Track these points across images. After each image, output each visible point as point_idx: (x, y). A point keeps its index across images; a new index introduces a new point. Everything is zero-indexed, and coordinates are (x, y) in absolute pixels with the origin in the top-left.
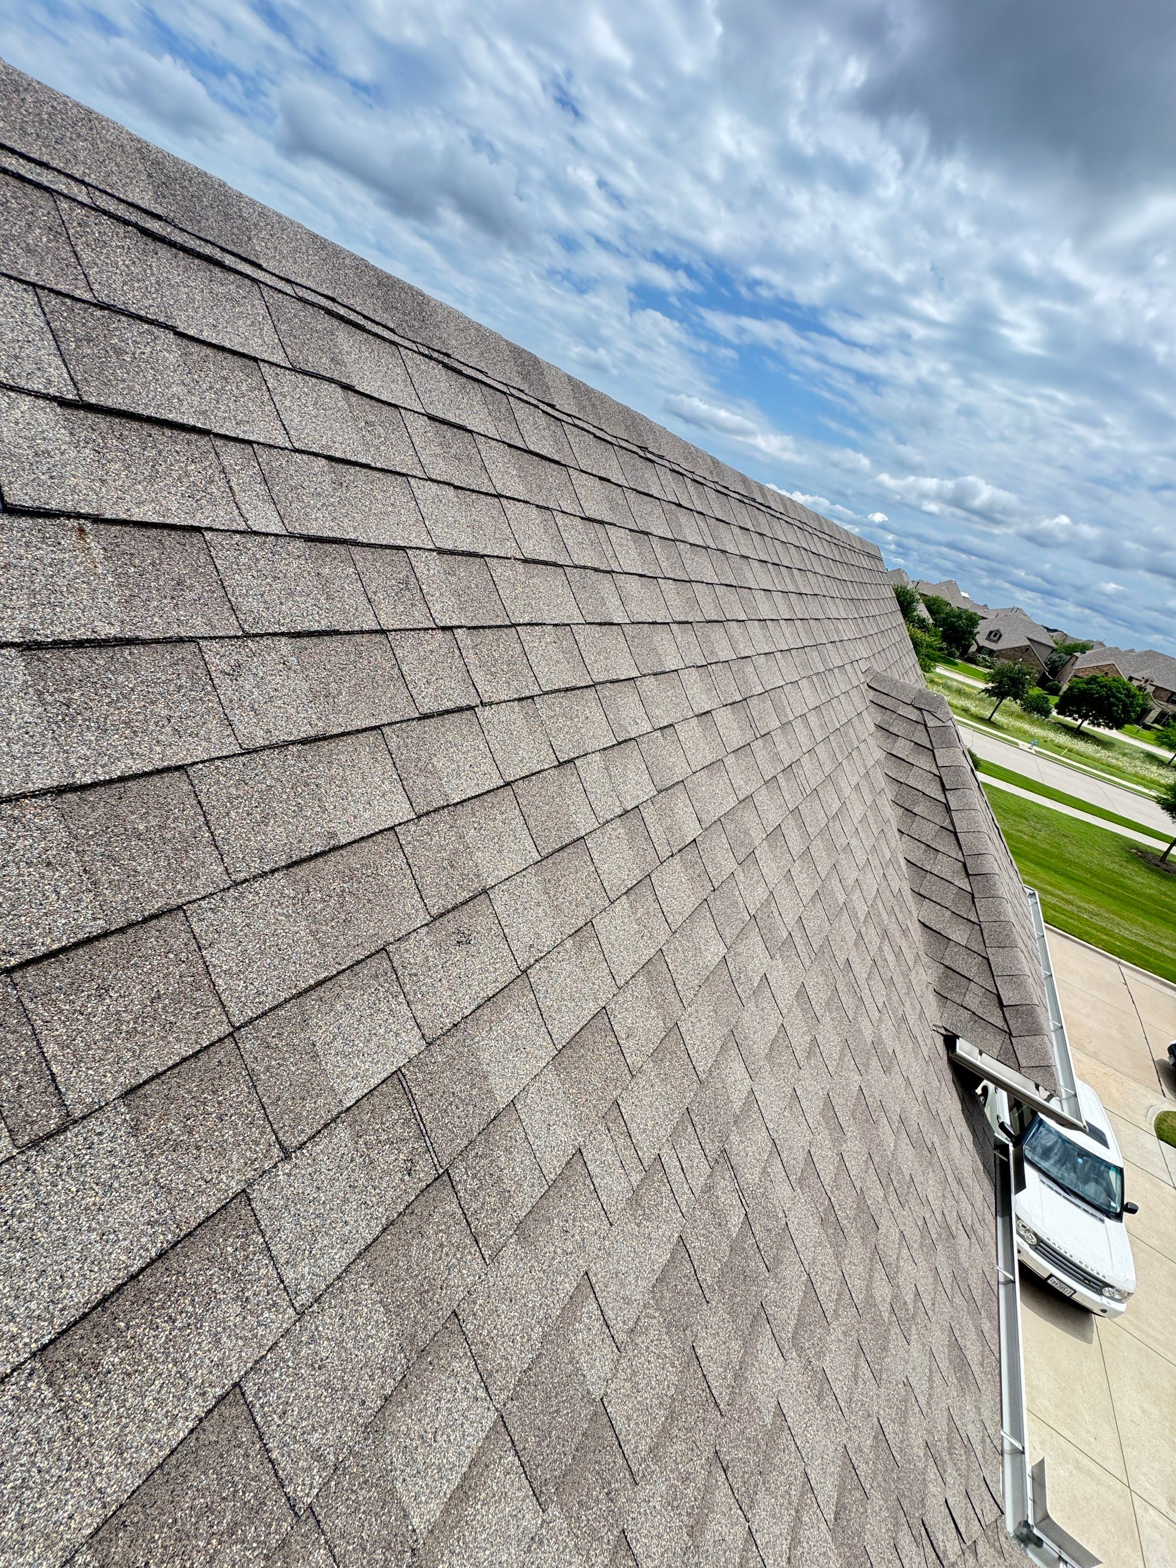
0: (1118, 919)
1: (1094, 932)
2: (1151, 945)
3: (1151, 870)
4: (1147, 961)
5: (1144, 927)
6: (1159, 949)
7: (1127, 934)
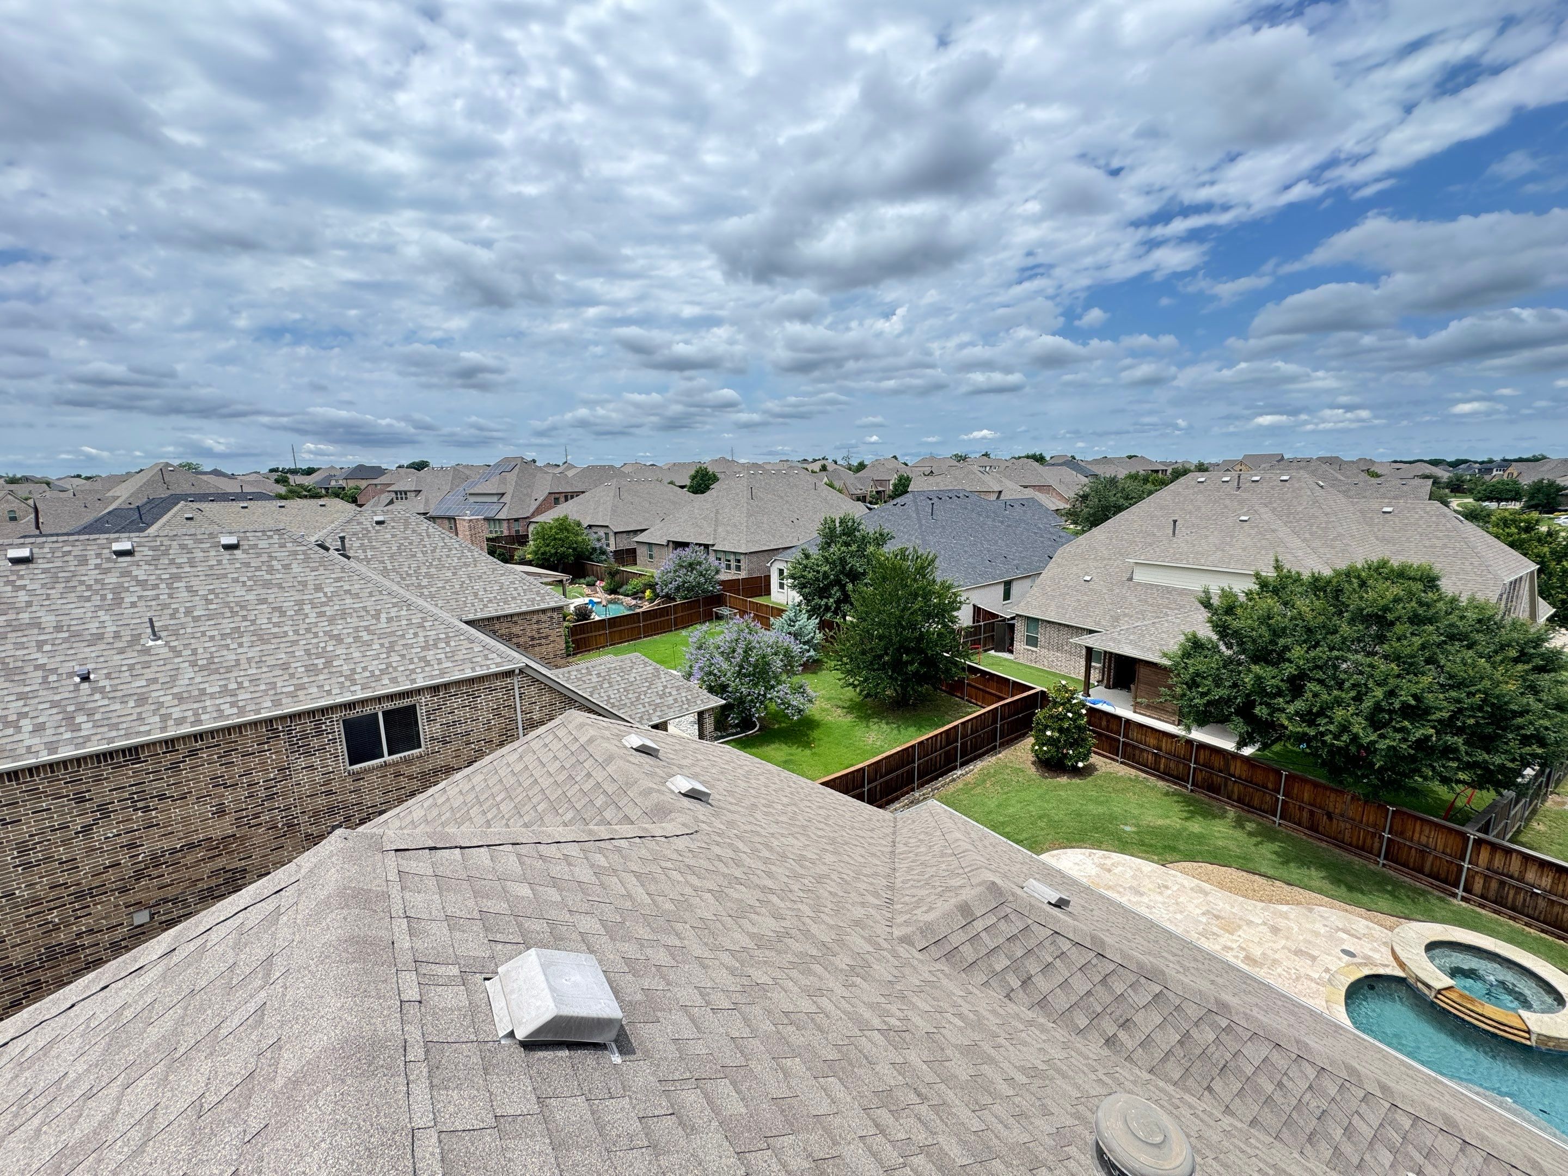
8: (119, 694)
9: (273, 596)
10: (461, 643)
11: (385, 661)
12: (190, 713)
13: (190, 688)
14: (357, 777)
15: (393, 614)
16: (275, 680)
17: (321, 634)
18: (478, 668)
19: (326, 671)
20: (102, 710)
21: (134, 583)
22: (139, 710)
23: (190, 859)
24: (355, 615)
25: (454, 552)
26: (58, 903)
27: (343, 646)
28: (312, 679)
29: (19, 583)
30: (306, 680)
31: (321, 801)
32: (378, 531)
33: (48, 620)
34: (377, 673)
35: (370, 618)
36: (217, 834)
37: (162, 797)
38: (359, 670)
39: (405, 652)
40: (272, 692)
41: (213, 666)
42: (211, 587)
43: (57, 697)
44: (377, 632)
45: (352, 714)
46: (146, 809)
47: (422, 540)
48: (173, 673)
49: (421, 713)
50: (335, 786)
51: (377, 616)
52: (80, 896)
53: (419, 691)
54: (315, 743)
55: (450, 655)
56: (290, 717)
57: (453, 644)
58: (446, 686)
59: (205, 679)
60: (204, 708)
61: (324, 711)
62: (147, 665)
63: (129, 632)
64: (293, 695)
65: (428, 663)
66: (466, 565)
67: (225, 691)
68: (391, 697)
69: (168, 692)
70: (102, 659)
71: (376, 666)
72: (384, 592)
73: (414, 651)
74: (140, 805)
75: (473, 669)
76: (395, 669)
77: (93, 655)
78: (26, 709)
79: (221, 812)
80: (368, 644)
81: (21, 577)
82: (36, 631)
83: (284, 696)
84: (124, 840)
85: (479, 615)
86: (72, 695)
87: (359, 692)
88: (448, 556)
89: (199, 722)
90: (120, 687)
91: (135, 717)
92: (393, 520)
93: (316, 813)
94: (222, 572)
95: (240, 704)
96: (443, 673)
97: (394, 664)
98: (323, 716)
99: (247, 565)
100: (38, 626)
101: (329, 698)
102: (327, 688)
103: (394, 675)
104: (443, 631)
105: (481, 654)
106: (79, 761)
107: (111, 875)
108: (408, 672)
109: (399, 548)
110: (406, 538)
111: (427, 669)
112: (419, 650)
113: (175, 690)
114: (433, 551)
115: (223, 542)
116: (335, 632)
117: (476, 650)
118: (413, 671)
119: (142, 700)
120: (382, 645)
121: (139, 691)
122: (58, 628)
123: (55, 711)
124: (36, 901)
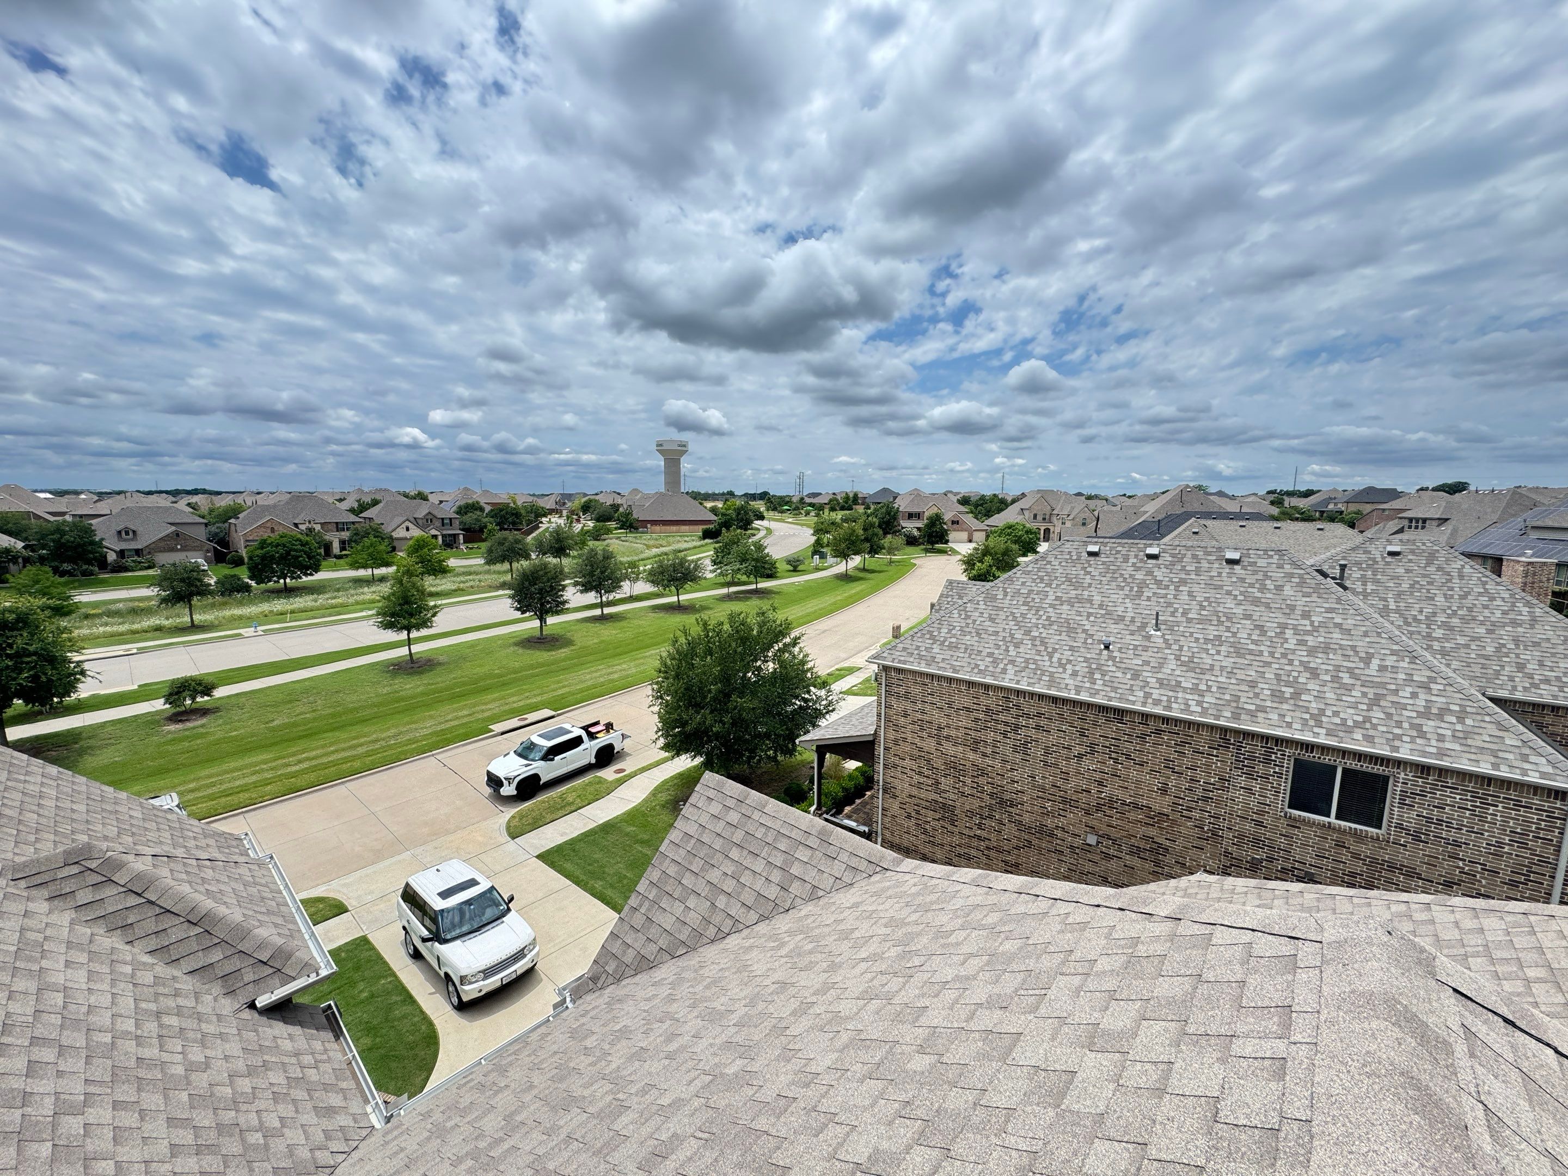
0: (413, 726)
1: (405, 748)
2: (443, 726)
3: (411, 674)
4: (446, 739)
5: (431, 717)
6: (448, 725)
7: (426, 732)
8: (1123, 666)
9: (1258, 614)
10: (1483, 725)
11: (1364, 713)
12: (1165, 698)
13: (1170, 677)
14: (1294, 823)
15: (1388, 663)
16: (1240, 694)
17: (1296, 663)
18: (1503, 767)
19: (1292, 702)
20: (1110, 674)
21: (1153, 582)
22: (1132, 682)
23: (1132, 816)
24: (1340, 652)
25: (1499, 602)
26: (1053, 798)
27: (1317, 682)
28: (1275, 705)
29: (1089, 569)
30: (1269, 704)
31: (1249, 827)
32: (1388, 563)
33: (1097, 599)
34: (1350, 723)
35: (1357, 659)
36: (1156, 807)
37: (1128, 757)
38: (1329, 713)
39: (1393, 711)
40: (1234, 704)
41: (1192, 665)
42: (1208, 595)
43: (1089, 656)
44: (1363, 678)
45: (1306, 756)
46: (1116, 761)
47: (1449, 581)
48: (1161, 661)
49: (1394, 791)
50: (1268, 820)
51: (1367, 660)
52: (1064, 801)
53: (1399, 763)
54: (1260, 768)
55: (1461, 735)
56: (1244, 734)
57: (1469, 722)
58: (1443, 772)
59: (1183, 674)
60: (1176, 698)
61: (1278, 741)
62: (1146, 649)
63: (1140, 620)
64: (1252, 714)
65: (1422, 734)
66: (1514, 623)
67: (1195, 689)
68: (1359, 756)
69: (1155, 675)
70: (1119, 636)
71: (1352, 717)
72: (1384, 635)
73: (1405, 713)
74: (1114, 755)
75: (1496, 766)
76: (1374, 727)
77: (1115, 631)
78: (1071, 658)
79: (1164, 790)
80: (1349, 689)
81: (1090, 566)
82: (1088, 605)
83: (1244, 712)
84: (1098, 776)
85: (1519, 696)
86: (1096, 657)
87: (1322, 736)
88: (1485, 607)
89: (1169, 708)
90: (1125, 661)
91: (1128, 687)
92: (1412, 552)
93: (1241, 836)
94: (1220, 583)
95: (1205, 705)
96: (1441, 754)
97: (1374, 721)
98: (1276, 746)
99: (1242, 580)
100: (1090, 601)
101: (1287, 730)
102: (1288, 719)
103: (1371, 732)
104: (1459, 702)
105: (1517, 751)
106: (1089, 705)
107: (1083, 797)
108: (1391, 736)
109: (1412, 586)
110: (1424, 576)
111: (1419, 741)
112: (1414, 714)
113: (1160, 676)
114: (1464, 596)
115: (1227, 557)
116: (1312, 665)
117: (1508, 742)
118: (1399, 737)
119: (1136, 676)
120: (1364, 694)
121: (1136, 668)
122: (1101, 606)
123: (1085, 665)
124: (1043, 789)
